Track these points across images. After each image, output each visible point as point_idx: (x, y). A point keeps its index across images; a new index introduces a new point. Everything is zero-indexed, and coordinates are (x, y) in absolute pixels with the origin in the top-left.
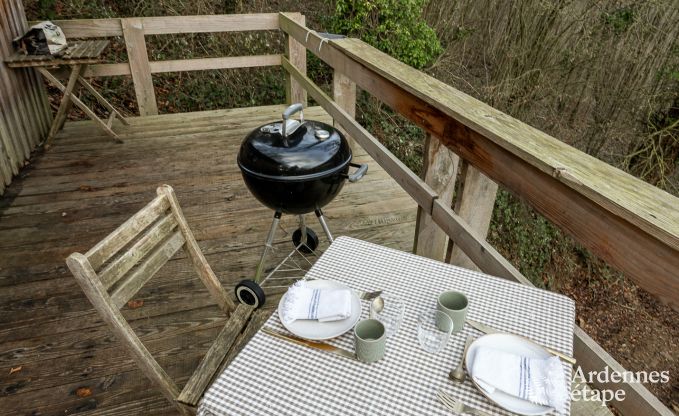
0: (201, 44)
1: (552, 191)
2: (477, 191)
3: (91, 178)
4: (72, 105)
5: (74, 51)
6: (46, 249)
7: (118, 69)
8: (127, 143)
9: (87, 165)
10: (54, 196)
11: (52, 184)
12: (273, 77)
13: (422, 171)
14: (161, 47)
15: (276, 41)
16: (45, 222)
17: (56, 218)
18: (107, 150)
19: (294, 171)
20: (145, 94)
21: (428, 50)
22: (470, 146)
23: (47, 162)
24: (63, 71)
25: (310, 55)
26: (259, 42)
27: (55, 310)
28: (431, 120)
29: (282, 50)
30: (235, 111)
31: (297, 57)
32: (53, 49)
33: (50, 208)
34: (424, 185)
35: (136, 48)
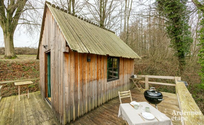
4: (135, 85)
7: (143, 82)
14: (151, 80)
18: (138, 92)
19: (151, 96)
32: (135, 78)
35: (147, 79)
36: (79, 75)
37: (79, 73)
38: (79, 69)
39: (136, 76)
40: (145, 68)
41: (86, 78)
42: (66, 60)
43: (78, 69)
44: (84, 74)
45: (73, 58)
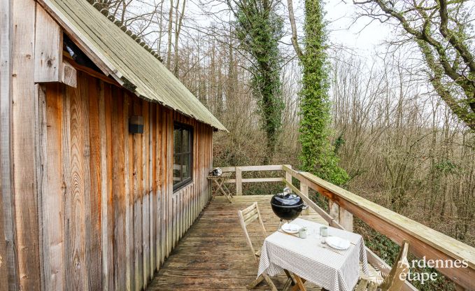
0: (255, 174)
1: (358, 210)
2: (345, 216)
3: (223, 212)
4: (220, 191)
5: (224, 175)
6: (212, 229)
8: (233, 203)
9: (221, 209)
10: (213, 216)
11: (213, 213)
12: (280, 186)
13: (328, 212)
15: (282, 174)
16: (211, 222)
17: (214, 222)
18: (227, 205)
20: (239, 188)
21: (343, 178)
22: (339, 200)
23: (211, 207)
24: (219, 181)
25: (293, 178)
26: (275, 174)
27: (215, 244)
28: (328, 194)
29: (283, 176)
30: (266, 196)
31: (289, 179)
32: (219, 175)
33: (212, 219)
34: (330, 216)
35: (239, 175)
36: (104, 183)
37: (104, 175)
38: (104, 161)
39: (220, 171)
40: (220, 153)
41: (127, 191)
42: (52, 122)
43: (99, 162)
44: (121, 177)
45: (80, 116)
